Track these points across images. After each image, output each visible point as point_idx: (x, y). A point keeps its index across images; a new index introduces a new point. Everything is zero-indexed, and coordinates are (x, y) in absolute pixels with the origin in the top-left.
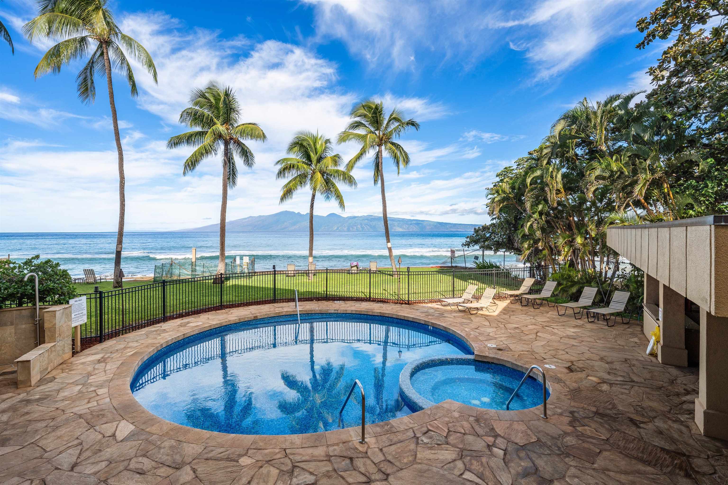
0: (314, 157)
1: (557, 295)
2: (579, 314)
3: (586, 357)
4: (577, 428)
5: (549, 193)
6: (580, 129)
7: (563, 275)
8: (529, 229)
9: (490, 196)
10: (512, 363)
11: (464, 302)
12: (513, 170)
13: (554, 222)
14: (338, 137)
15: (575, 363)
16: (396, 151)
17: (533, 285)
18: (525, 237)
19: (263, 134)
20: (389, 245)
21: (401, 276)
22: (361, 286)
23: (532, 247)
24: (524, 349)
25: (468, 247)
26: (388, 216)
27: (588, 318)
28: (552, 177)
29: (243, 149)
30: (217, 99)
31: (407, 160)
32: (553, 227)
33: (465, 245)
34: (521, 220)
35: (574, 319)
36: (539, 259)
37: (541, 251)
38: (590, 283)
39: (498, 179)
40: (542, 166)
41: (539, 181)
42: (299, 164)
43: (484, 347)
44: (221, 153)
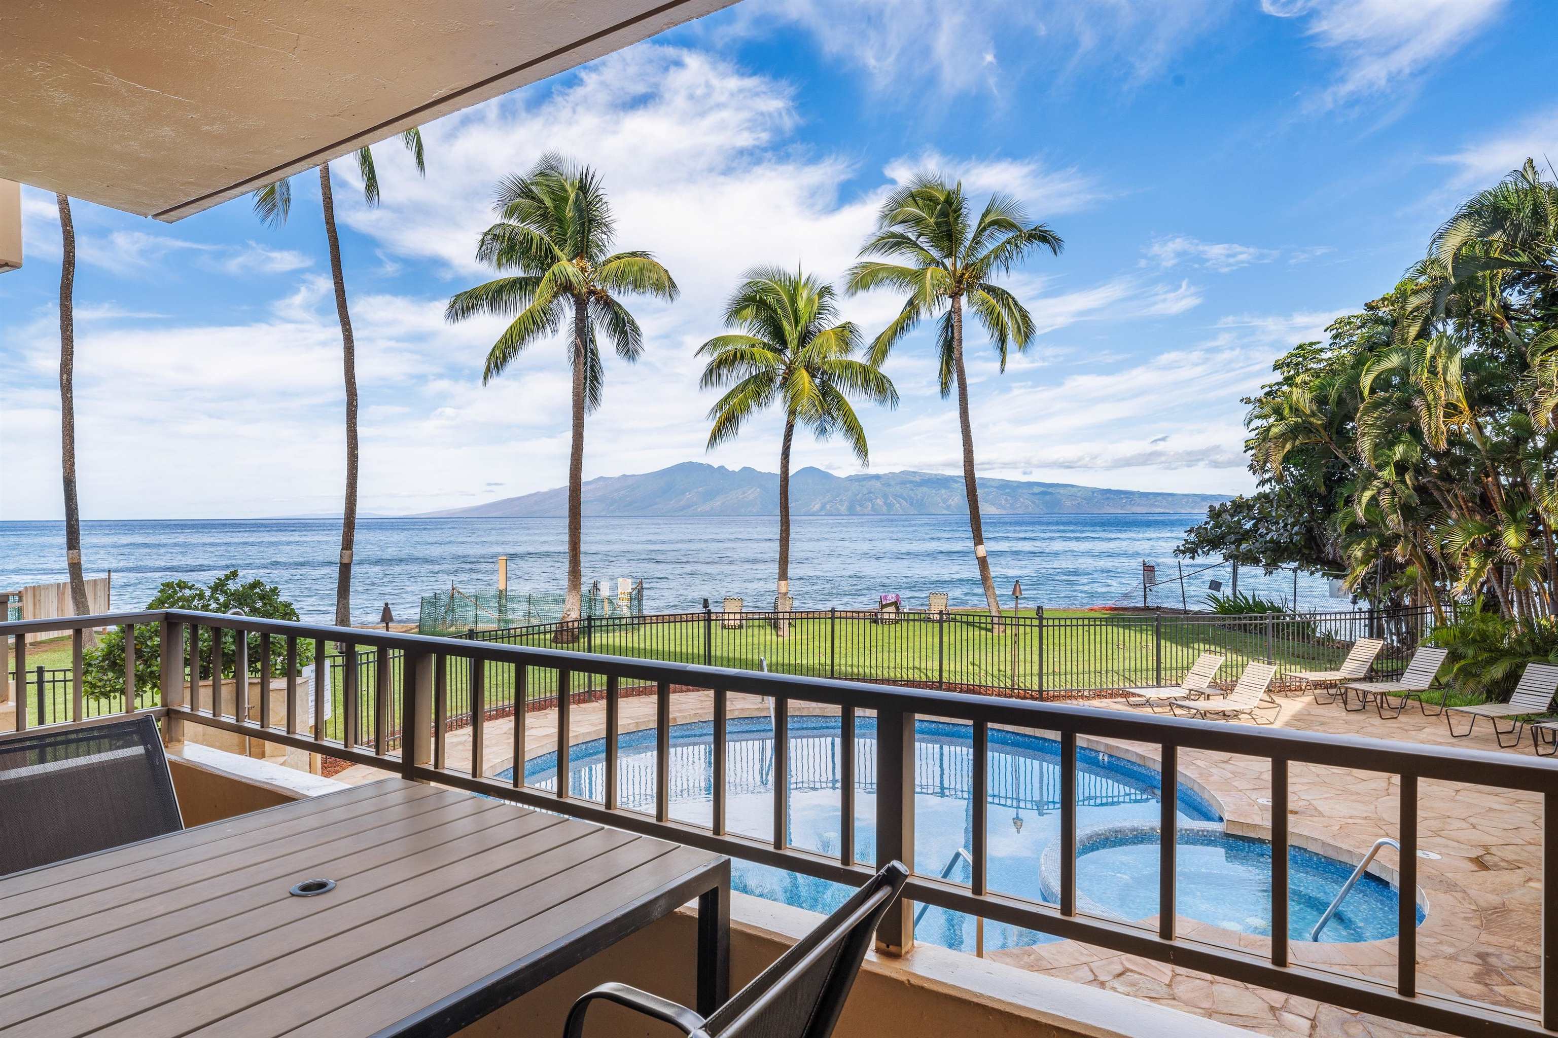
0: (791, 333)
1: (1447, 685)
2: (1510, 736)
3: (1527, 838)
4: (1495, 988)
5: (1424, 413)
6: (1514, 241)
7: (1464, 633)
8: (1367, 510)
9: (1257, 423)
10: (1324, 844)
11: (1187, 698)
12: (1321, 350)
13: (1438, 489)
14: (849, 277)
15: (1493, 850)
16: (998, 308)
17: (1378, 657)
18: (1355, 530)
19: (670, 278)
20: (981, 551)
21: (1021, 629)
22: (911, 654)
23: (1376, 556)
24: (1355, 813)
25: (1193, 558)
26: (977, 475)
27: (1536, 746)
28: (1433, 371)
29: (616, 316)
30: (560, 199)
31: (1026, 331)
32: (1438, 503)
33: (1184, 552)
34: (1345, 486)
35: (1496, 745)
36: (1397, 588)
37: (1402, 567)
38: (1546, 653)
39: (1278, 377)
40: (1404, 341)
41: (1396, 380)
42: (755, 350)
43: (1249, 805)
44: (567, 328)
